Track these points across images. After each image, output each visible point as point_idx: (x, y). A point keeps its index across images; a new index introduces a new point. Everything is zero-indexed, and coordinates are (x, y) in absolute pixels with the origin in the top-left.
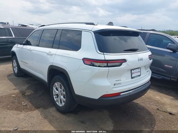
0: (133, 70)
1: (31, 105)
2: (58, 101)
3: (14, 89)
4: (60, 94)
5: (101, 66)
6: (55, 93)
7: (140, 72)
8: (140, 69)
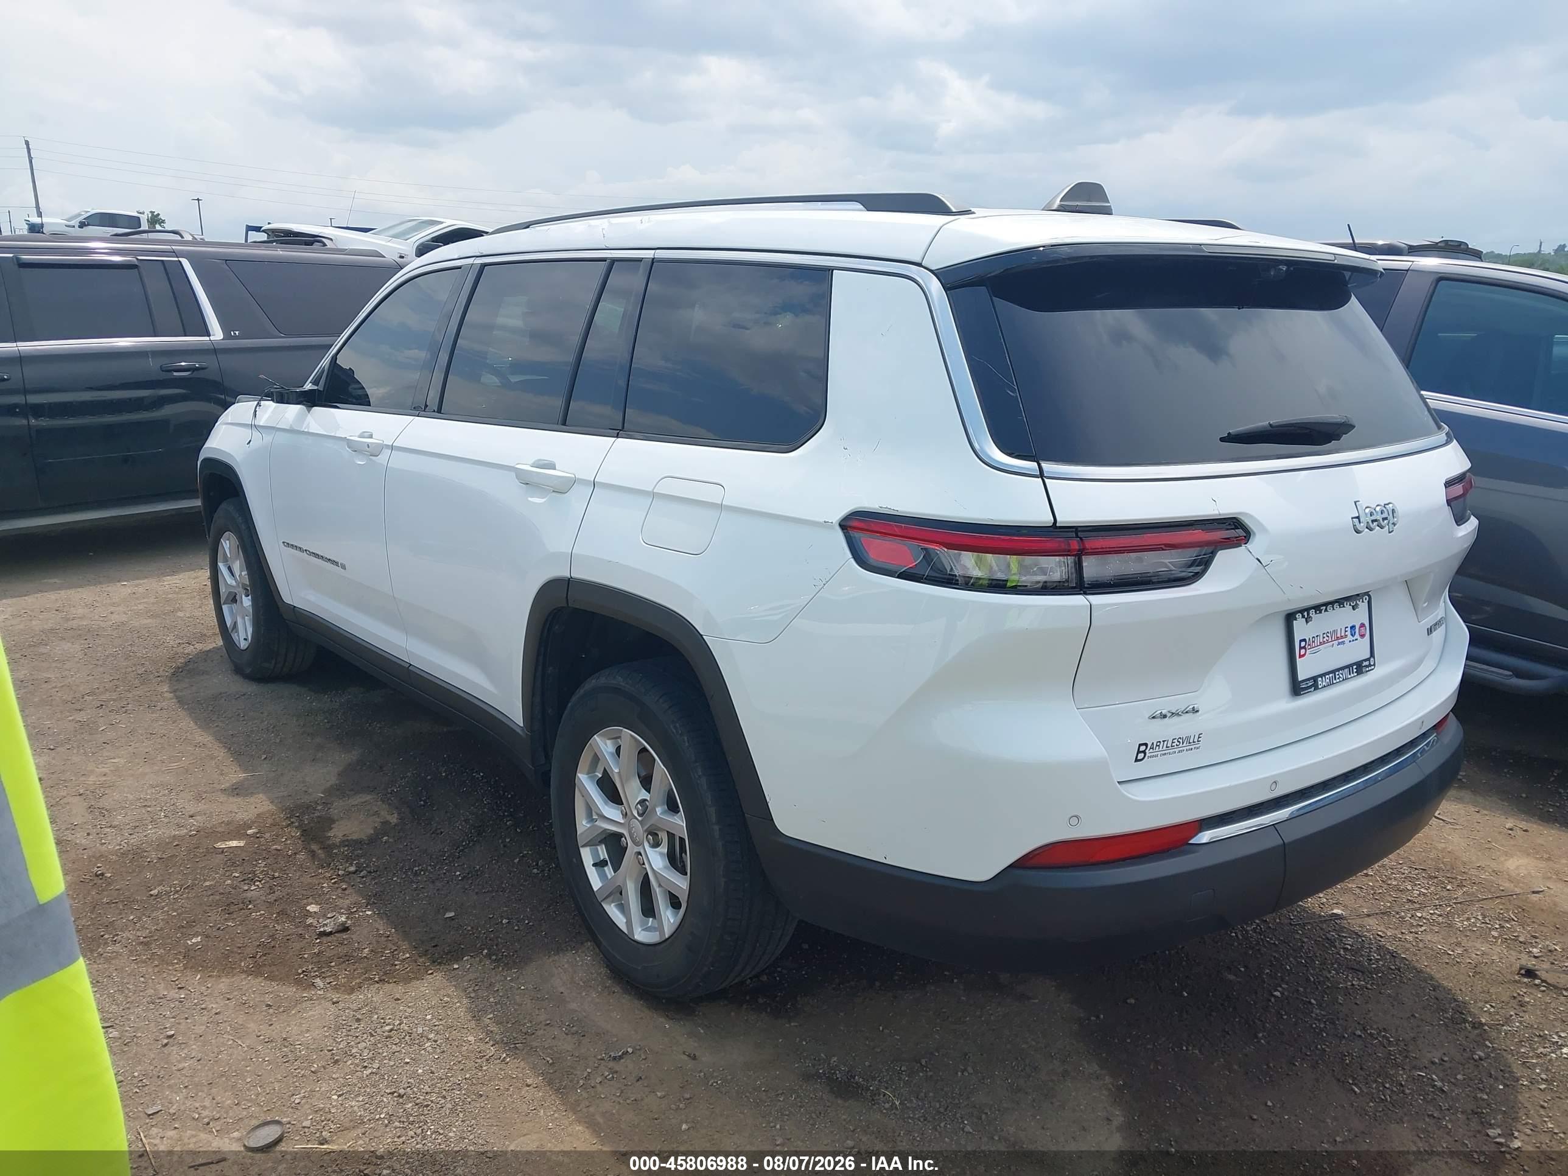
0: (1306, 612)
1: (381, 926)
2: (618, 893)
3: (237, 790)
4: (639, 830)
5: (1014, 578)
6: (590, 819)
7: (1368, 630)
8: (1363, 606)
